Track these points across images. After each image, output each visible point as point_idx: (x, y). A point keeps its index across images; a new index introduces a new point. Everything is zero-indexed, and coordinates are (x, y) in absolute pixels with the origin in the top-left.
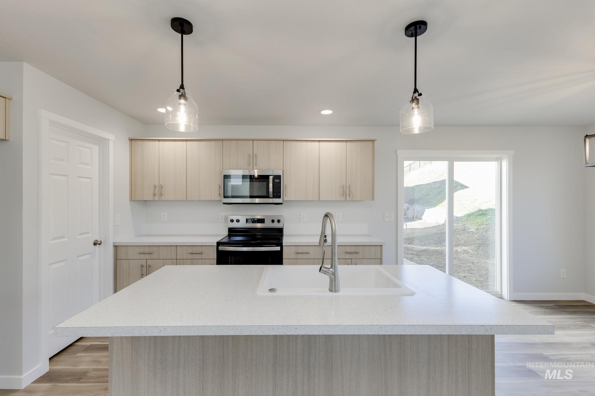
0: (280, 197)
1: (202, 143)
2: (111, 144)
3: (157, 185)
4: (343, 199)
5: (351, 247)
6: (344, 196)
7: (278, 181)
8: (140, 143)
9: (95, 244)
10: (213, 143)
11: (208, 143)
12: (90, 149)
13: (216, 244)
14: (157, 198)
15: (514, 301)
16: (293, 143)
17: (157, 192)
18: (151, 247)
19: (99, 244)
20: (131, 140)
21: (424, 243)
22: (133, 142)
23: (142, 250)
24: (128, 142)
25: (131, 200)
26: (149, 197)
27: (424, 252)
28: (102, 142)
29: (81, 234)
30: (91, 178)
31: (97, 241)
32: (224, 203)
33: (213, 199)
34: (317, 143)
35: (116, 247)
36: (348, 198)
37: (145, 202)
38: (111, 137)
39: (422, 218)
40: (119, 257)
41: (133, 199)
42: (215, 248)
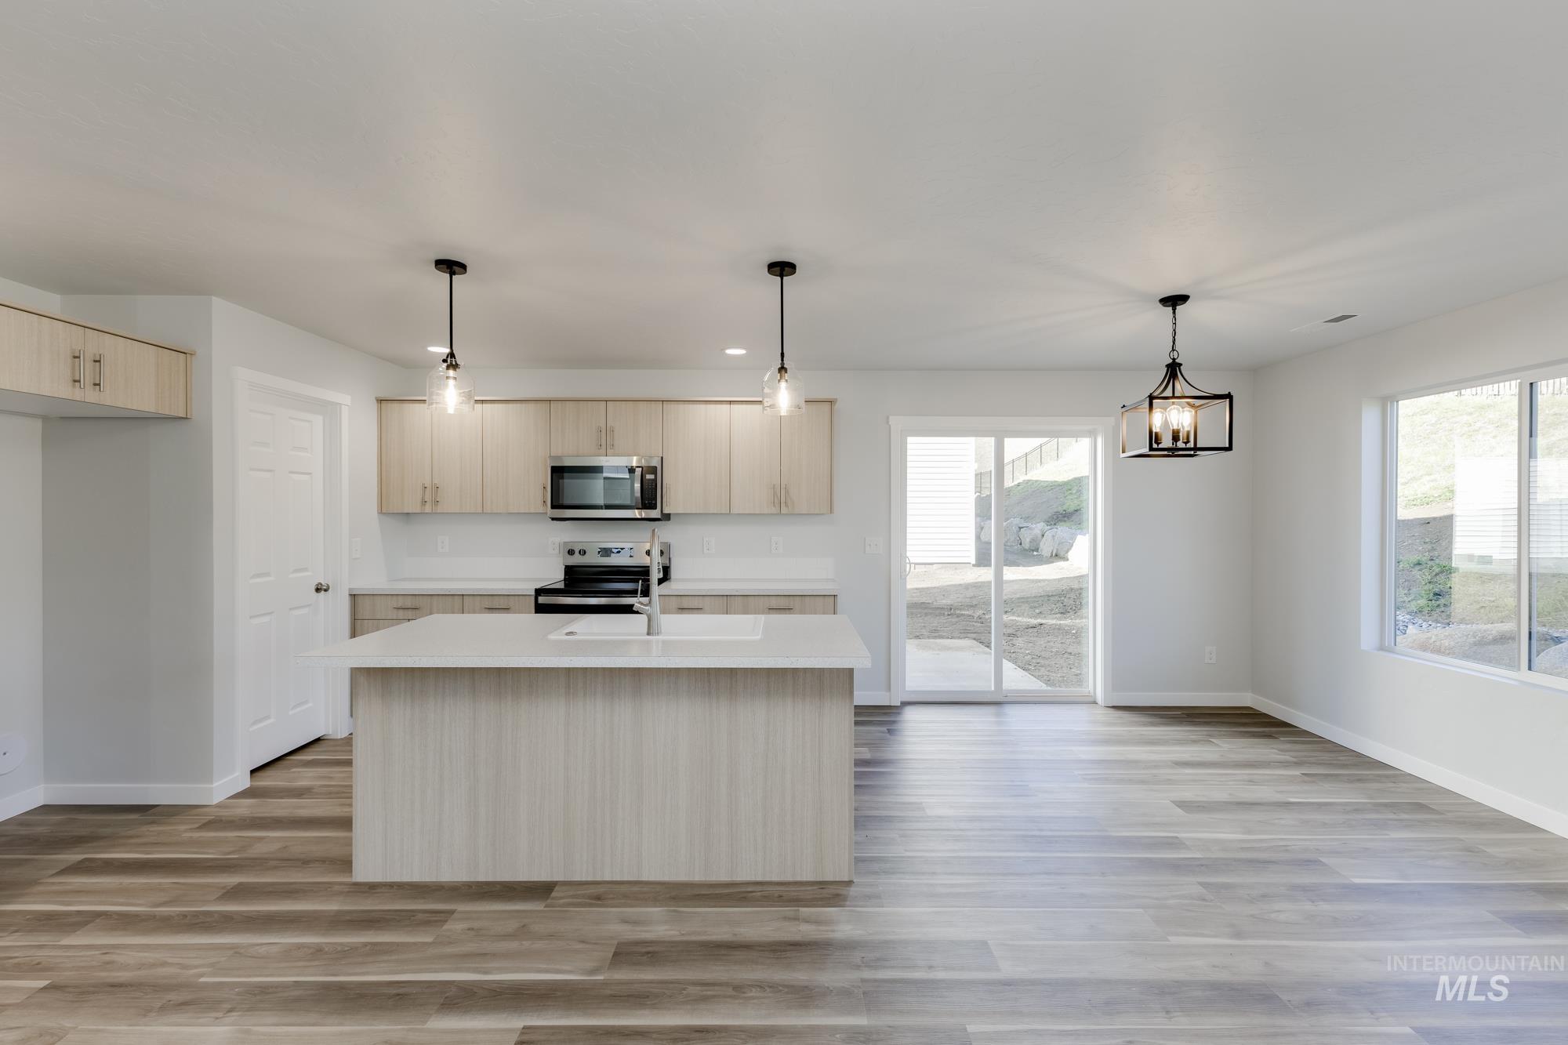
0: (655, 507)
1: (511, 406)
2: (345, 412)
3: (428, 484)
4: (774, 510)
5: (779, 598)
6: (778, 506)
7: (652, 477)
8: (395, 405)
9: (318, 590)
10: (532, 406)
11: (523, 406)
12: (309, 421)
13: (533, 593)
14: (428, 509)
15: (1114, 707)
16: (681, 406)
17: (428, 497)
18: (417, 597)
19: (326, 590)
20: (380, 401)
21: (1037, 611)
22: (384, 404)
23: (401, 602)
24: (375, 405)
25: (381, 512)
26: (412, 506)
27: (1032, 630)
28: (329, 410)
29: (296, 571)
30: (310, 474)
31: (321, 584)
32: (553, 519)
33: (532, 511)
34: (726, 407)
35: (353, 596)
36: (784, 510)
37: (408, 516)
38: (344, 399)
39: (1069, 557)
40: (359, 616)
41: (383, 512)
42: (533, 598)
